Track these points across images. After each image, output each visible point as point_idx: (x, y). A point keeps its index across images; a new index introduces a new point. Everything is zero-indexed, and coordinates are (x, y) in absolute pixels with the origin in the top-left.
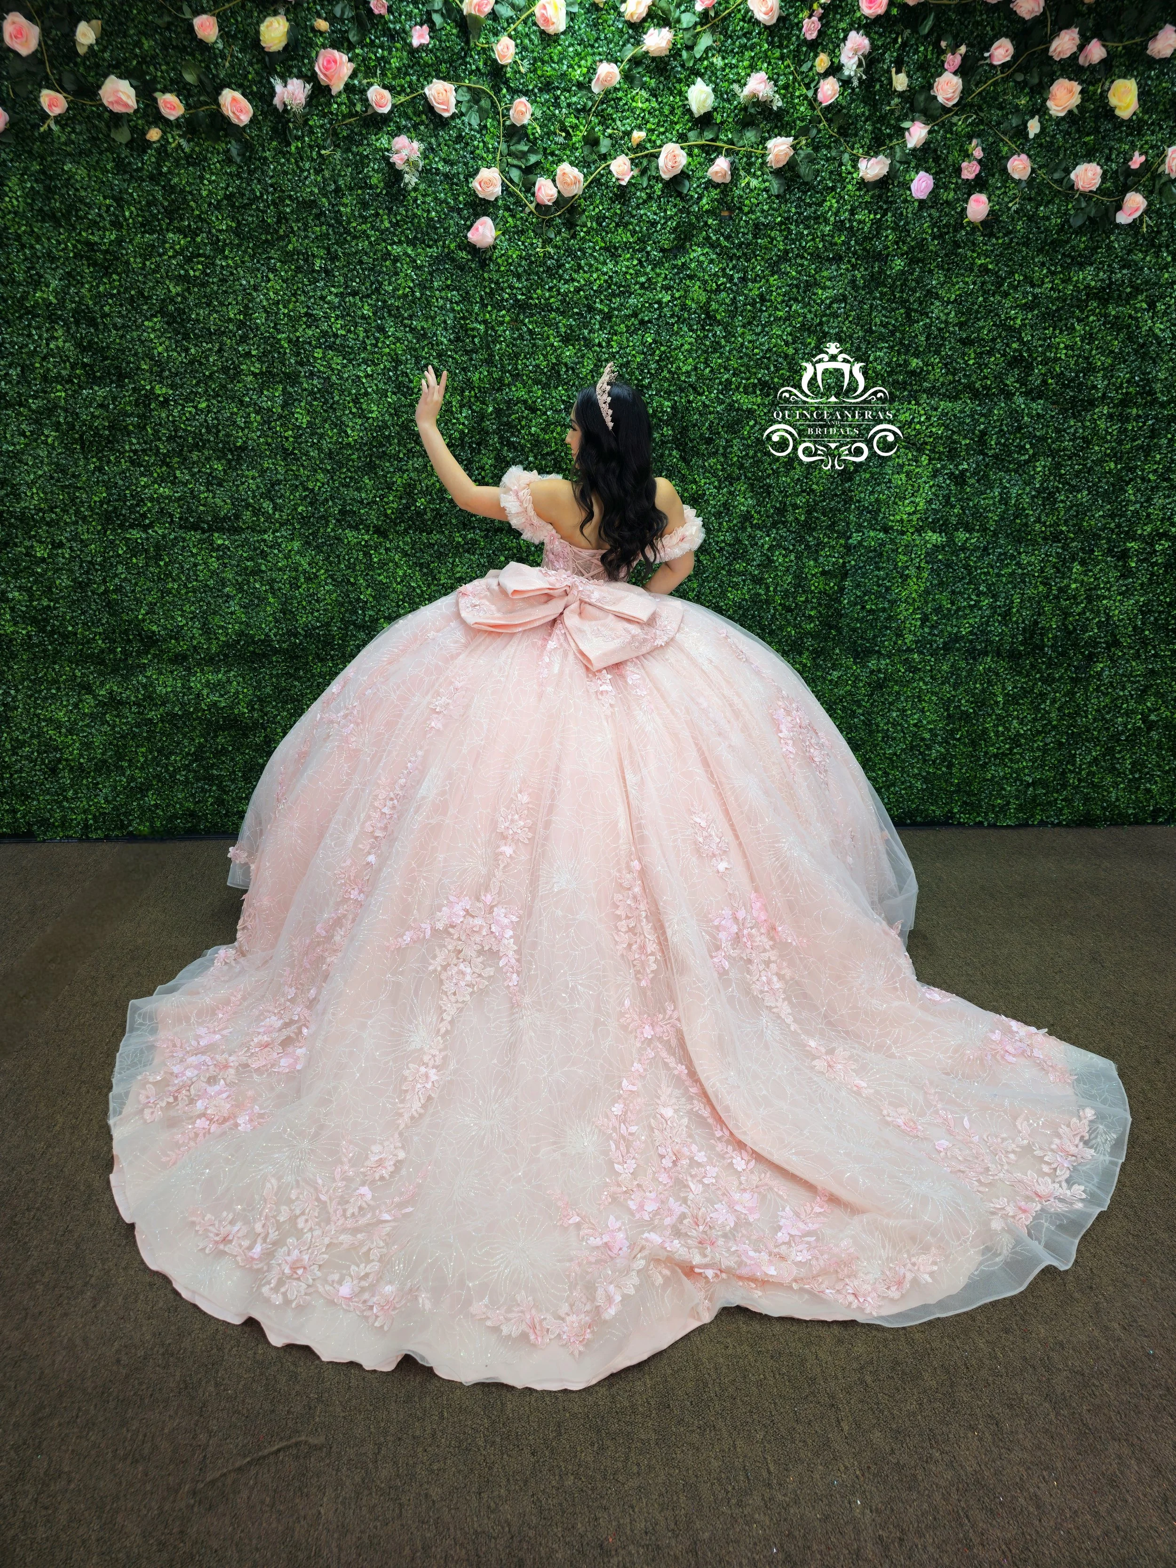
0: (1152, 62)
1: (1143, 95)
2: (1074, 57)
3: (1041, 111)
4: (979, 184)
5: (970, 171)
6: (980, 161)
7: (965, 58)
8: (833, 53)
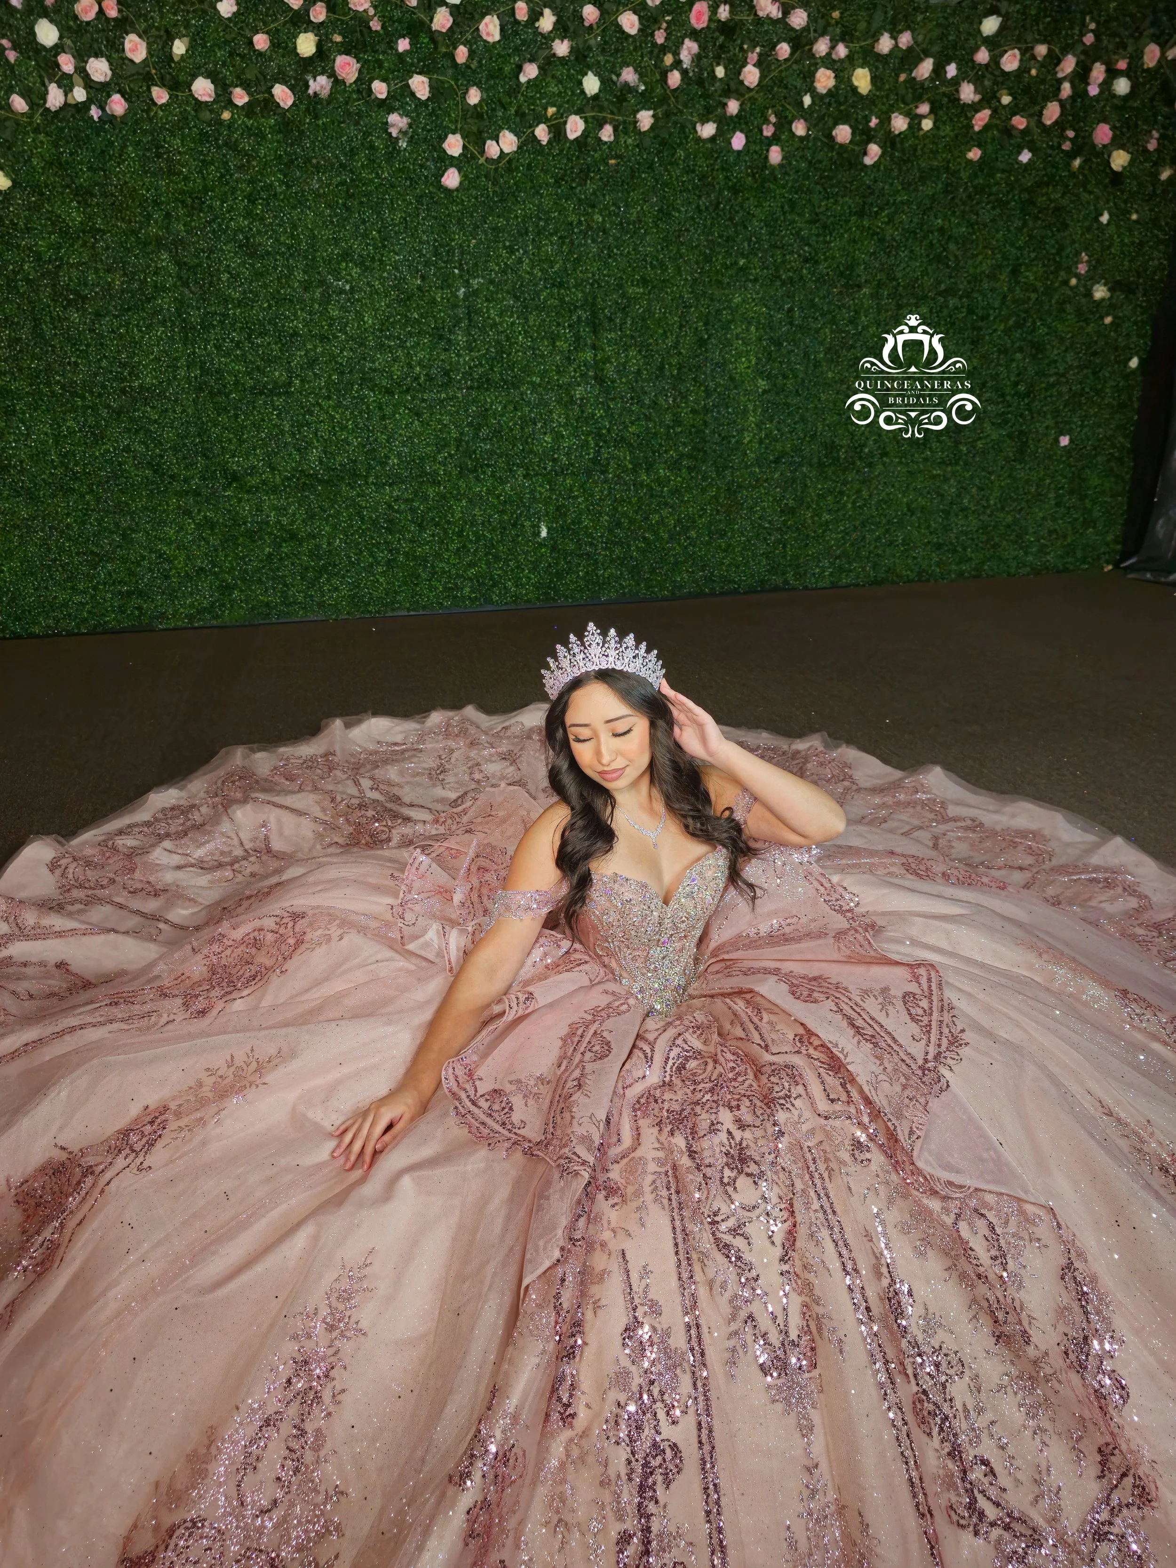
0: (879, 57)
1: (874, 79)
2: (829, 54)
3: (812, 90)
4: (775, 139)
5: (768, 131)
6: (774, 124)
7: (760, 55)
8: (676, 54)
